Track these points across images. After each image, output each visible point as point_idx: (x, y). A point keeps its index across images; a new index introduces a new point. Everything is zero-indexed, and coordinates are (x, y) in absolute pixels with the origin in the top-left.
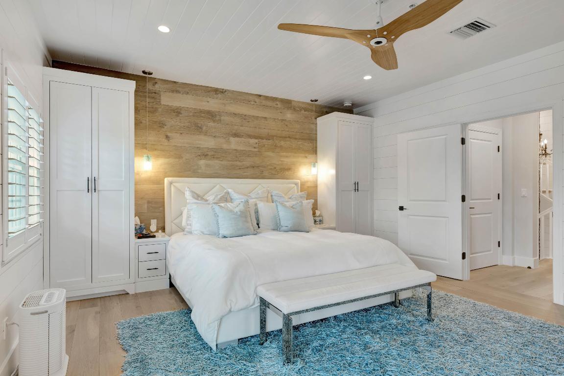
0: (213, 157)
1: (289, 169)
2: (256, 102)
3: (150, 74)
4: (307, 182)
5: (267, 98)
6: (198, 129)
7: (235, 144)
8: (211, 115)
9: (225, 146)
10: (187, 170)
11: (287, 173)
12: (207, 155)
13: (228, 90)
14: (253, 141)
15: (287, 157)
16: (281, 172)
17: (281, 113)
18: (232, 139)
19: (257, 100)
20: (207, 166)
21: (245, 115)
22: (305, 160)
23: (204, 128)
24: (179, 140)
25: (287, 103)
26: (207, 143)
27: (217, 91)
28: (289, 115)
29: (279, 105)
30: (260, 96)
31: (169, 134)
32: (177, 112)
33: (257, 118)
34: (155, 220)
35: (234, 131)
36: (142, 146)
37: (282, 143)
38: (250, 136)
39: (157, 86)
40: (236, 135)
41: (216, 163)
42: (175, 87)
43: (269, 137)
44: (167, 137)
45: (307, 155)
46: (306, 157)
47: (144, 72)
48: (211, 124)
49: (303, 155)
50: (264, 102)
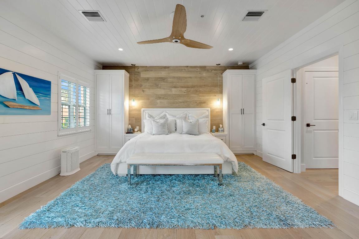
0: (163, 98)
1: (204, 103)
2: (185, 70)
3: (135, 65)
4: (216, 109)
5: (191, 67)
6: (157, 86)
7: (174, 91)
8: (163, 79)
9: (169, 93)
10: (152, 105)
11: (203, 105)
12: (161, 98)
13: (171, 66)
14: (184, 89)
15: (203, 96)
16: (201, 104)
17: (200, 73)
18: (173, 89)
19: (186, 69)
20: (161, 102)
21: (180, 77)
22: (215, 97)
23: (159, 85)
24: (149, 92)
25: (203, 68)
26: (161, 92)
27: (165, 67)
28: (204, 74)
29: (199, 70)
30: (188, 66)
31: (144, 90)
32: (147, 79)
33: (186, 78)
34: (138, 127)
35: (174, 86)
36: (132, 96)
37: (201, 89)
38: (182, 87)
39: (139, 69)
40: (175, 87)
41: (165, 102)
42: (147, 69)
43: (193, 87)
44: (143, 91)
45: (216, 95)
46: (215, 96)
47: (132, 65)
48: (163, 83)
49: (213, 95)
50: (190, 69)
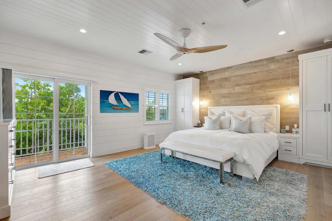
0: (227, 97)
1: (272, 98)
2: (249, 66)
3: (202, 72)
4: (290, 105)
5: (256, 62)
6: (221, 86)
7: (237, 89)
8: (226, 79)
9: (232, 92)
10: (217, 104)
11: (271, 101)
12: (224, 97)
13: (234, 66)
14: (247, 86)
15: (271, 91)
16: (268, 100)
17: (266, 66)
18: (236, 88)
19: (250, 65)
20: (225, 101)
21: (243, 75)
22: (289, 91)
23: (223, 86)
24: (214, 92)
25: (272, 60)
26: (225, 91)
27: (228, 68)
28: (273, 66)
29: (265, 62)
30: (252, 62)
31: (211, 91)
32: (213, 82)
33: (250, 74)
35: (237, 84)
36: (202, 96)
37: (267, 84)
38: (246, 84)
39: (207, 74)
40: (238, 85)
41: (228, 100)
42: (212, 72)
43: (258, 82)
44: (210, 92)
45: (289, 88)
46: (289, 89)
47: (200, 72)
48: (226, 83)
49: (286, 88)
50: (254, 65)
